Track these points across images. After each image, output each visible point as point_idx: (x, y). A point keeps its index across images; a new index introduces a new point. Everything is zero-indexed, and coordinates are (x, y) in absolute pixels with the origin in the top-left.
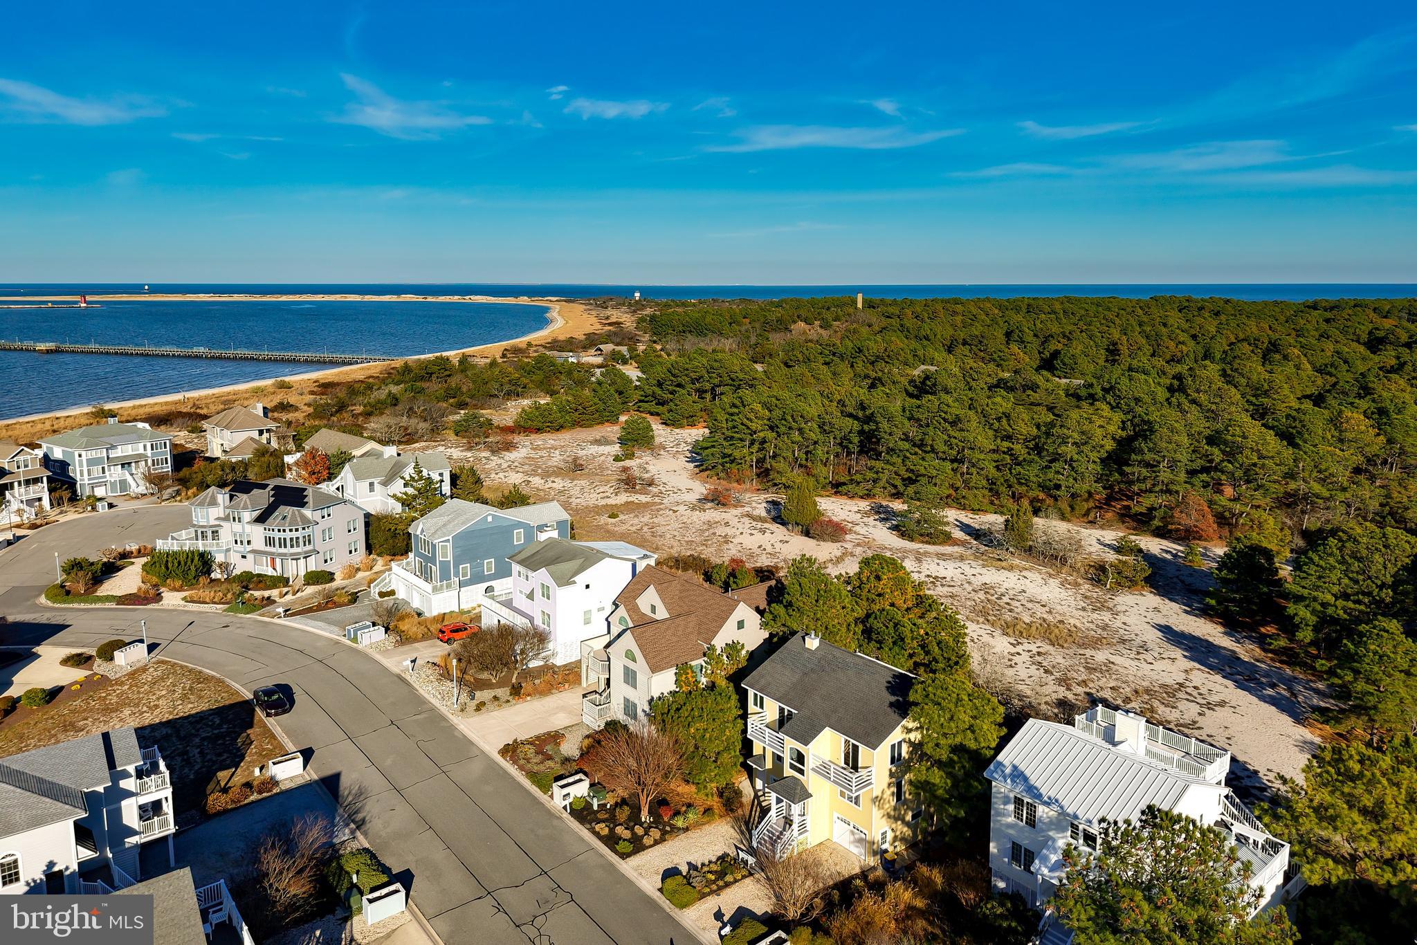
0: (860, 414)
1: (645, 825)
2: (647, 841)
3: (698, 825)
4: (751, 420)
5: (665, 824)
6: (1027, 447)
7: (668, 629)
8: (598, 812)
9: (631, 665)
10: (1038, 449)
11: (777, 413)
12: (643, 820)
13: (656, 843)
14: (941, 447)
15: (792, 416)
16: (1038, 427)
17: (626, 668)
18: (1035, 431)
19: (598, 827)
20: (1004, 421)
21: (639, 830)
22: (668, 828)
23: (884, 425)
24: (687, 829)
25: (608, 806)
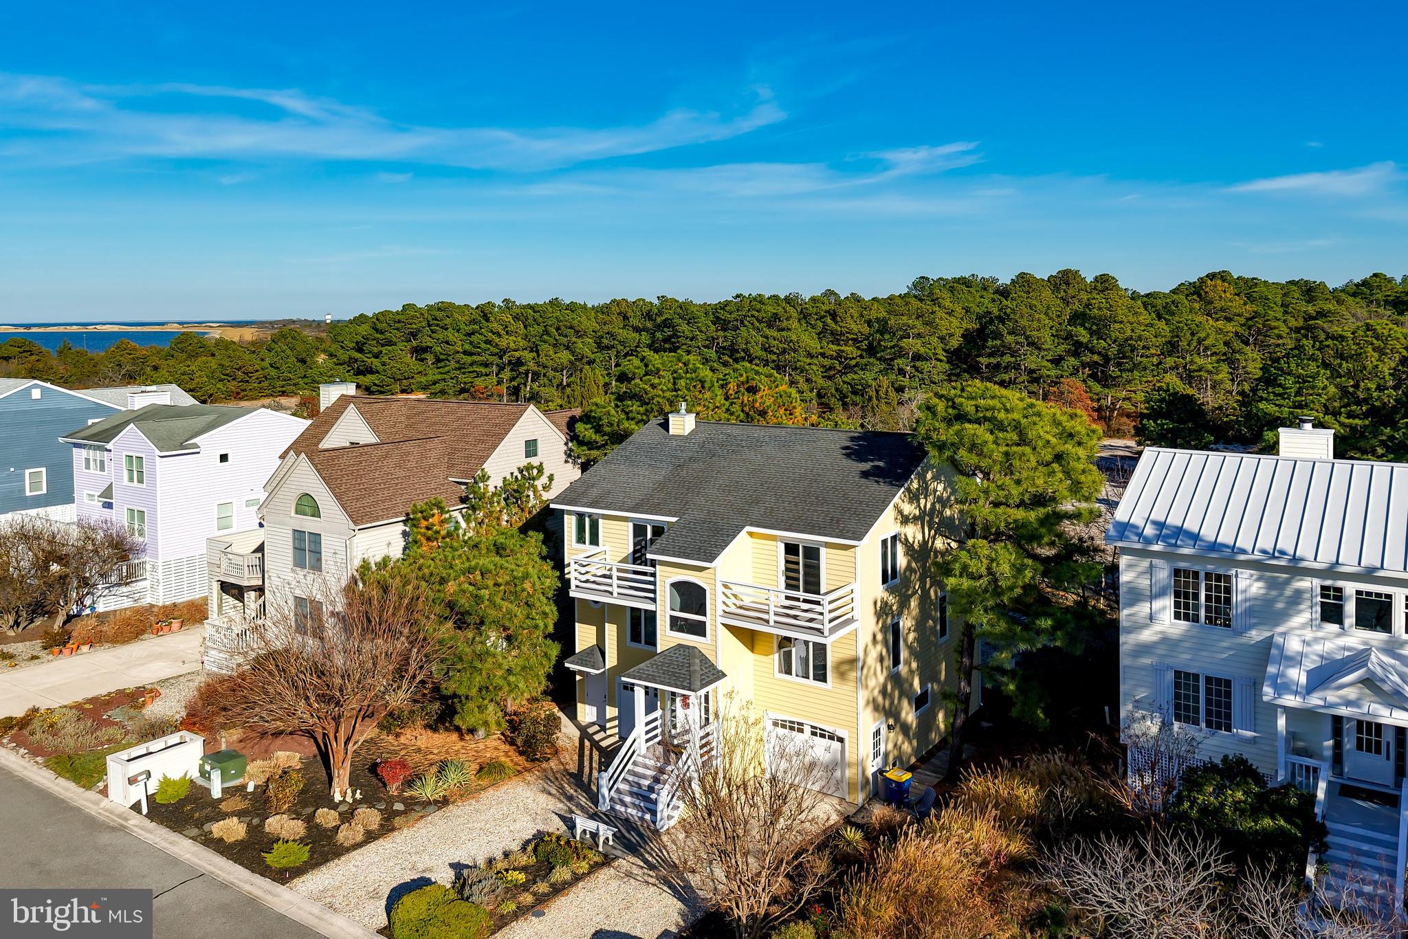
0: (649, 325)
1: (342, 808)
2: (345, 835)
3: (466, 793)
4: (499, 335)
5: (391, 801)
6: (858, 348)
7: (386, 457)
8: (220, 801)
9: (309, 524)
10: (872, 350)
11: (536, 330)
12: (338, 797)
13: (370, 837)
14: (757, 351)
15: (558, 329)
16: (869, 323)
17: (298, 535)
18: (866, 330)
19: (217, 829)
20: (829, 321)
21: (325, 817)
22: (399, 806)
23: (684, 328)
24: (444, 802)
25: (250, 788)
